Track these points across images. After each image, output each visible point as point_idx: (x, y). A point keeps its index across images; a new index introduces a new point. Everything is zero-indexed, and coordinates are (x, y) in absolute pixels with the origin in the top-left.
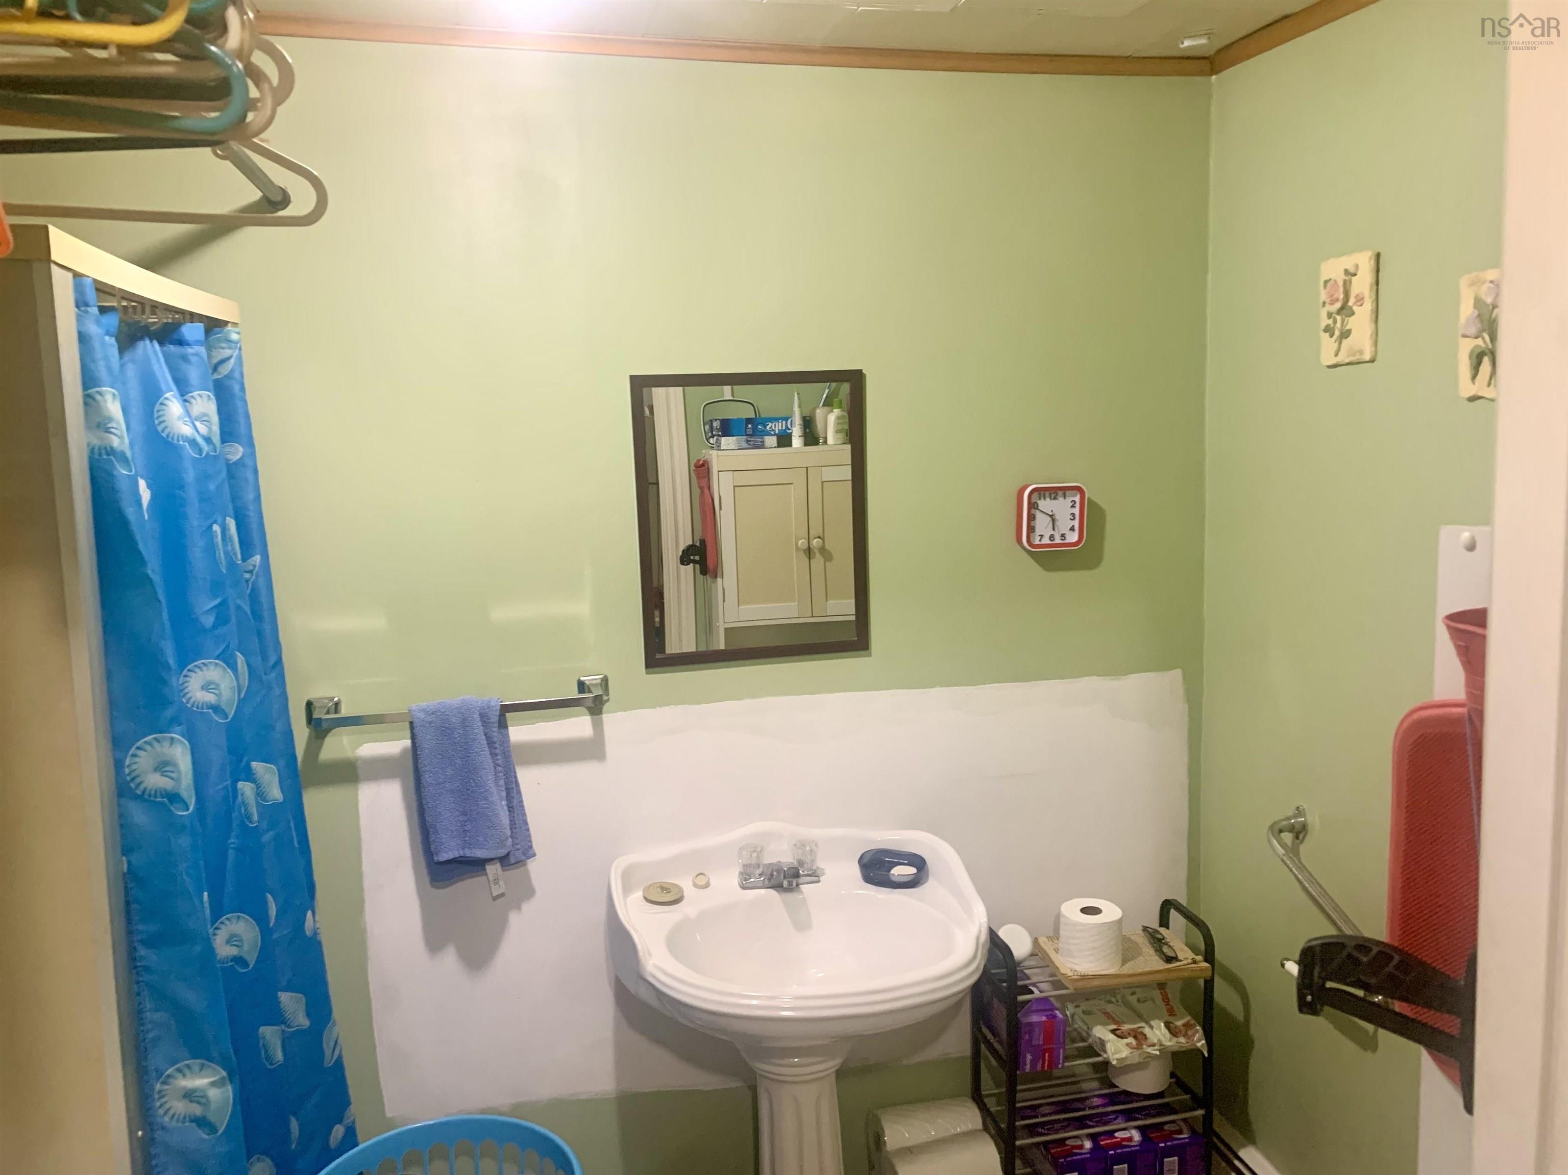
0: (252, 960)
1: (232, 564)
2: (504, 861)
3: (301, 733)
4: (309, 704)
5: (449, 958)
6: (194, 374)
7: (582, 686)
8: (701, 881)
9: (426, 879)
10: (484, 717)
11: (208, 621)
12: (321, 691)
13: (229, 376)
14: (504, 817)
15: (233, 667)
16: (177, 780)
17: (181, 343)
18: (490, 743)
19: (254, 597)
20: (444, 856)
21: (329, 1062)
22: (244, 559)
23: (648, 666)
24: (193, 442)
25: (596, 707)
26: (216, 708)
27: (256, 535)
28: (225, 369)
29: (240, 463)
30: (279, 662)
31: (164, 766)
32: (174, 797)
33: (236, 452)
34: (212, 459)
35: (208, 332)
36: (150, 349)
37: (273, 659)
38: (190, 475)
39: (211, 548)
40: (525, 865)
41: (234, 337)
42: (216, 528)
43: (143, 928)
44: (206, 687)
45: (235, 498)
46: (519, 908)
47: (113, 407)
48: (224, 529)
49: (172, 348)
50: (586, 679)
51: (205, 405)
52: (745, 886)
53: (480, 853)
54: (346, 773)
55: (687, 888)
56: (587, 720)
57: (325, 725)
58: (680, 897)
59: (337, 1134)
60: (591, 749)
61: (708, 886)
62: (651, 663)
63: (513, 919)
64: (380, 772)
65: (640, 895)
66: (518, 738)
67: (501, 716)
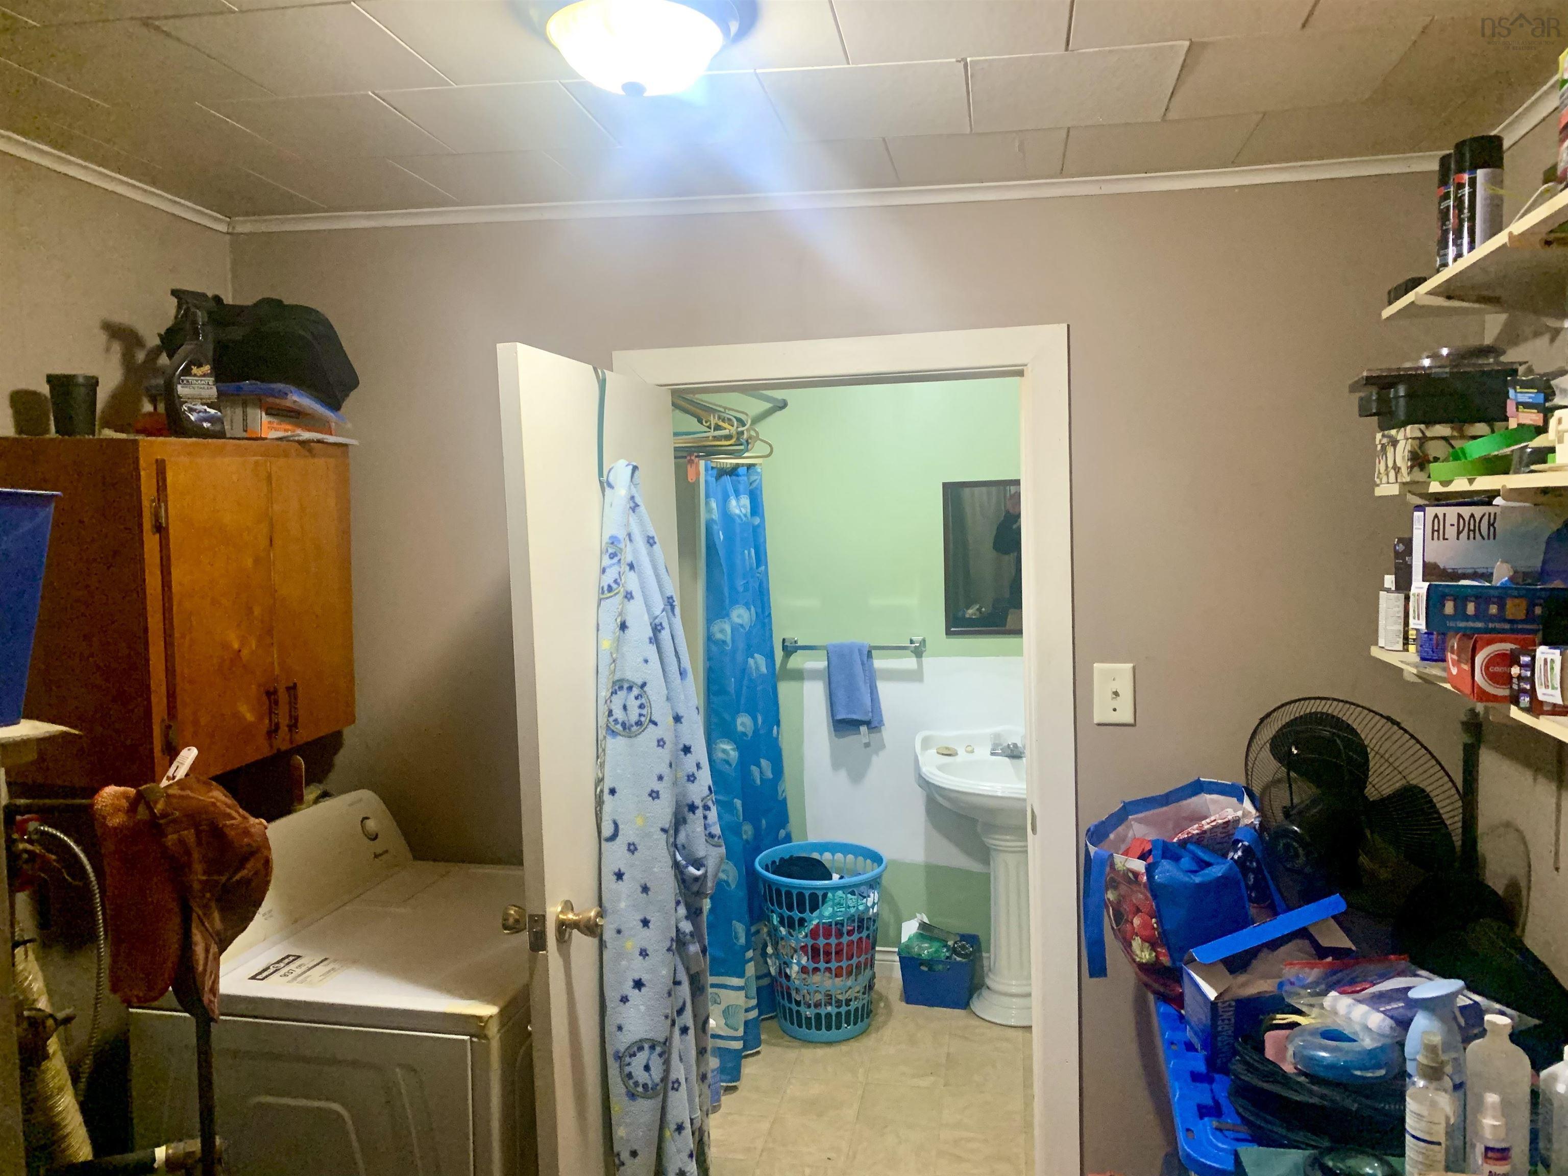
0: (750, 734)
1: (751, 569)
2: (868, 723)
3: (779, 654)
4: (784, 640)
5: (843, 774)
6: (741, 488)
7: (912, 642)
8: (969, 749)
9: (832, 729)
10: (861, 651)
11: (741, 589)
12: (788, 635)
13: (756, 488)
14: (869, 703)
15: (749, 609)
16: (726, 636)
17: (738, 475)
18: (863, 664)
19: (761, 584)
20: (839, 717)
21: (780, 798)
22: (757, 568)
23: (947, 634)
24: (739, 517)
25: (918, 652)
26: (742, 626)
27: (763, 558)
28: (754, 485)
29: (758, 526)
30: (770, 615)
31: (722, 631)
32: (724, 642)
33: (757, 521)
34: (747, 523)
35: (748, 469)
36: (726, 479)
37: (767, 614)
38: (738, 530)
39: (743, 560)
40: (880, 731)
41: (759, 470)
42: (746, 552)
43: (715, 688)
44: (739, 616)
45: (755, 540)
46: (877, 754)
47: (714, 505)
48: (749, 554)
49: (734, 478)
50: (914, 638)
51: (745, 501)
52: (992, 754)
53: (855, 717)
54: (799, 675)
55: (961, 751)
56: (914, 660)
57: (790, 649)
58: (956, 754)
59: (782, 833)
60: (916, 676)
61: (972, 752)
62: (949, 633)
63: (875, 759)
64: (814, 675)
65: (934, 751)
66: (879, 663)
67: (869, 653)
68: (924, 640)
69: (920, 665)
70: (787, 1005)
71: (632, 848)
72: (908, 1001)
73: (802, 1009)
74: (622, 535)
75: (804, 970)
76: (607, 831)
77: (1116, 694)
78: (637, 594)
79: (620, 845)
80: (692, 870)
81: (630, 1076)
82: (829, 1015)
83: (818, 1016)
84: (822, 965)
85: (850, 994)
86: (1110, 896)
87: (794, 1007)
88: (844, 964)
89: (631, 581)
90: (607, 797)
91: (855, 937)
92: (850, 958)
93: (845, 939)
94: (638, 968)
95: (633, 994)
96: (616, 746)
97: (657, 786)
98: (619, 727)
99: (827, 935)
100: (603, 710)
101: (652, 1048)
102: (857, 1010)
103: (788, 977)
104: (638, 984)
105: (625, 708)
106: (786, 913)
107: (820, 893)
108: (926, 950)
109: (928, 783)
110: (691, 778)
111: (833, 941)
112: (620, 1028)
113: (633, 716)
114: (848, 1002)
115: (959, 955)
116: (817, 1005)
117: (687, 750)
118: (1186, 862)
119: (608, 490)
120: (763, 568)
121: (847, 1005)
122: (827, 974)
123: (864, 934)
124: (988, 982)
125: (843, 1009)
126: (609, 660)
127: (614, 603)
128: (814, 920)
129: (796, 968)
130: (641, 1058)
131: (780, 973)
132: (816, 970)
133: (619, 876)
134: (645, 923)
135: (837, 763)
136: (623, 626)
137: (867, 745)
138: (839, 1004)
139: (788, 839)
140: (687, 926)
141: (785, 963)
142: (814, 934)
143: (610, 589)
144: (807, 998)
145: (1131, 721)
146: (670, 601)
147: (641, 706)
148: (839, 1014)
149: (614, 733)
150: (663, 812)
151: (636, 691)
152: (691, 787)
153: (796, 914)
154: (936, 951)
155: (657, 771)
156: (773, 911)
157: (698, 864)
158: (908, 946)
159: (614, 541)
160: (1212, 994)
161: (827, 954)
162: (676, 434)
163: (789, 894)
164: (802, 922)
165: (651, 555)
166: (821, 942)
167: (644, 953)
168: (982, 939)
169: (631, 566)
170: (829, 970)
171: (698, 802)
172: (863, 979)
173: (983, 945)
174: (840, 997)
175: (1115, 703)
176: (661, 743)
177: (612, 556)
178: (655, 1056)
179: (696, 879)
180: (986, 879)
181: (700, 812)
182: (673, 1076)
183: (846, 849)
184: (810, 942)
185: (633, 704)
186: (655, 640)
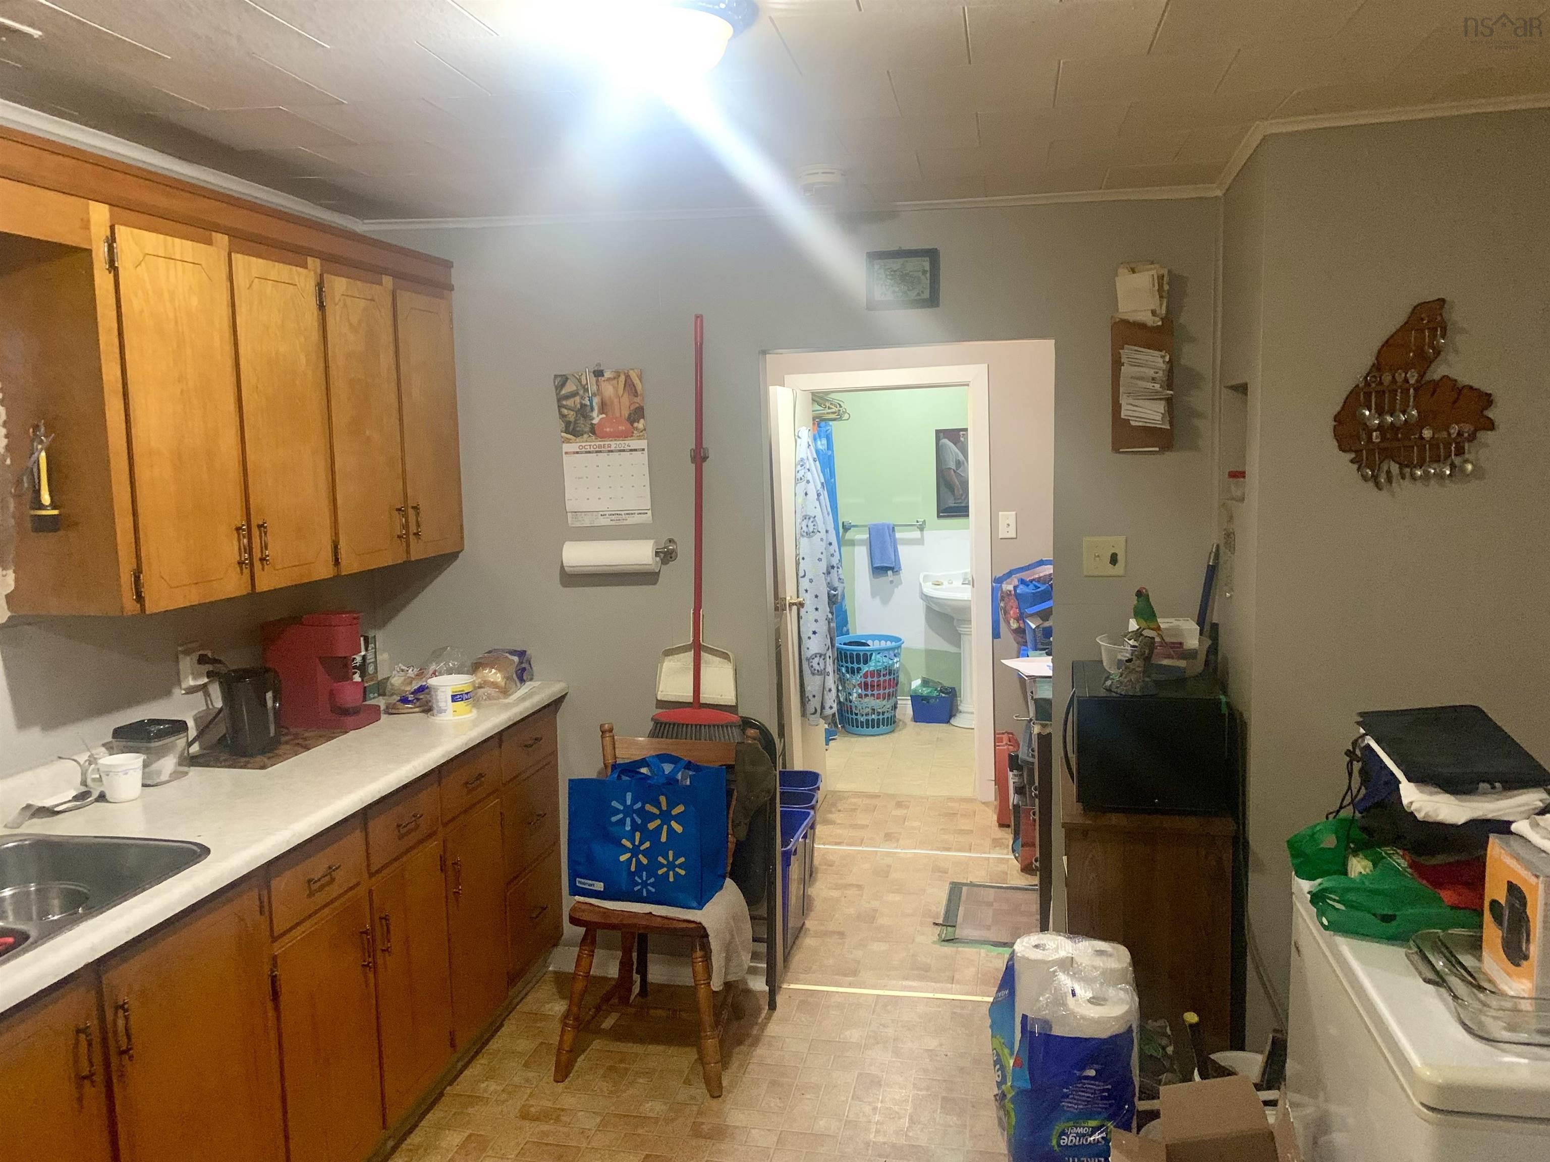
2: (892, 569)
4: (843, 523)
5: (878, 600)
6: (822, 435)
7: (918, 522)
8: (950, 582)
9: (872, 573)
10: (888, 528)
12: (846, 519)
13: (829, 434)
14: (893, 557)
18: (890, 536)
20: (876, 566)
23: (937, 517)
24: (822, 450)
25: (921, 528)
28: (828, 432)
29: (831, 456)
33: (830, 453)
34: (826, 454)
40: (899, 573)
45: (829, 464)
46: (897, 587)
50: (919, 520)
51: (824, 441)
52: (963, 584)
53: (885, 565)
54: (852, 543)
55: (945, 583)
56: (919, 532)
57: (846, 528)
58: (942, 584)
59: (845, 629)
60: (920, 542)
61: (952, 583)
62: (939, 517)
63: (896, 590)
64: (861, 543)
65: (931, 583)
66: (898, 535)
67: (893, 528)
68: (925, 521)
69: (922, 536)
70: (850, 716)
71: (811, 581)
72: (916, 721)
73: (859, 717)
74: (805, 458)
75: (860, 696)
76: (801, 574)
77: (1008, 525)
78: (811, 481)
79: (806, 579)
80: (832, 592)
81: (812, 666)
82: (873, 720)
83: (867, 721)
84: (869, 692)
85: (885, 709)
86: (1002, 604)
87: (854, 717)
88: (881, 692)
89: (809, 476)
90: (801, 560)
91: (887, 678)
92: (885, 689)
93: (882, 679)
94: (813, 627)
95: (812, 636)
96: (804, 541)
97: (821, 556)
98: (805, 534)
99: (872, 676)
100: (798, 527)
101: (820, 656)
102: (888, 718)
103: (851, 702)
104: (814, 633)
105: (807, 526)
106: (850, 665)
107: (869, 654)
108: (925, 691)
109: (926, 596)
110: (832, 555)
111: (876, 679)
112: (808, 649)
113: (811, 530)
114: (883, 713)
115: (943, 693)
116: (867, 714)
117: (830, 544)
118: (1031, 586)
119: (798, 440)
120: (833, 480)
121: (883, 715)
122: (872, 698)
123: (892, 677)
124: (960, 708)
125: (881, 717)
126: (801, 507)
127: (802, 485)
128: (865, 669)
129: (855, 695)
130: (817, 660)
131: (846, 699)
132: (866, 695)
133: (806, 591)
134: (817, 609)
135: (874, 595)
136: (806, 494)
137: (892, 582)
138: (879, 714)
139: (847, 633)
140: (830, 616)
141: (849, 693)
142: (865, 676)
143: (801, 479)
144: (862, 711)
145: (1015, 536)
146: (822, 484)
147: (814, 525)
148: (878, 719)
149: (803, 536)
150: (823, 567)
151: (812, 519)
152: (832, 559)
153: (856, 666)
154: (931, 692)
155: (821, 551)
156: (842, 666)
157: (835, 590)
158: (915, 690)
159: (802, 460)
160: (1033, 626)
161: (872, 686)
162: (813, 411)
163: (851, 655)
164: (859, 669)
165: (815, 465)
166: (869, 680)
167: (816, 621)
168: (957, 689)
169: (809, 470)
170: (873, 695)
171: (835, 565)
172: (892, 701)
173: (958, 694)
174: (879, 710)
175: (1008, 529)
176: (822, 540)
177: (802, 466)
178: (821, 659)
179: (835, 595)
180: (958, 657)
181: (836, 569)
182: (827, 670)
183: (880, 638)
184: (863, 680)
185: (811, 525)
186: (818, 499)
